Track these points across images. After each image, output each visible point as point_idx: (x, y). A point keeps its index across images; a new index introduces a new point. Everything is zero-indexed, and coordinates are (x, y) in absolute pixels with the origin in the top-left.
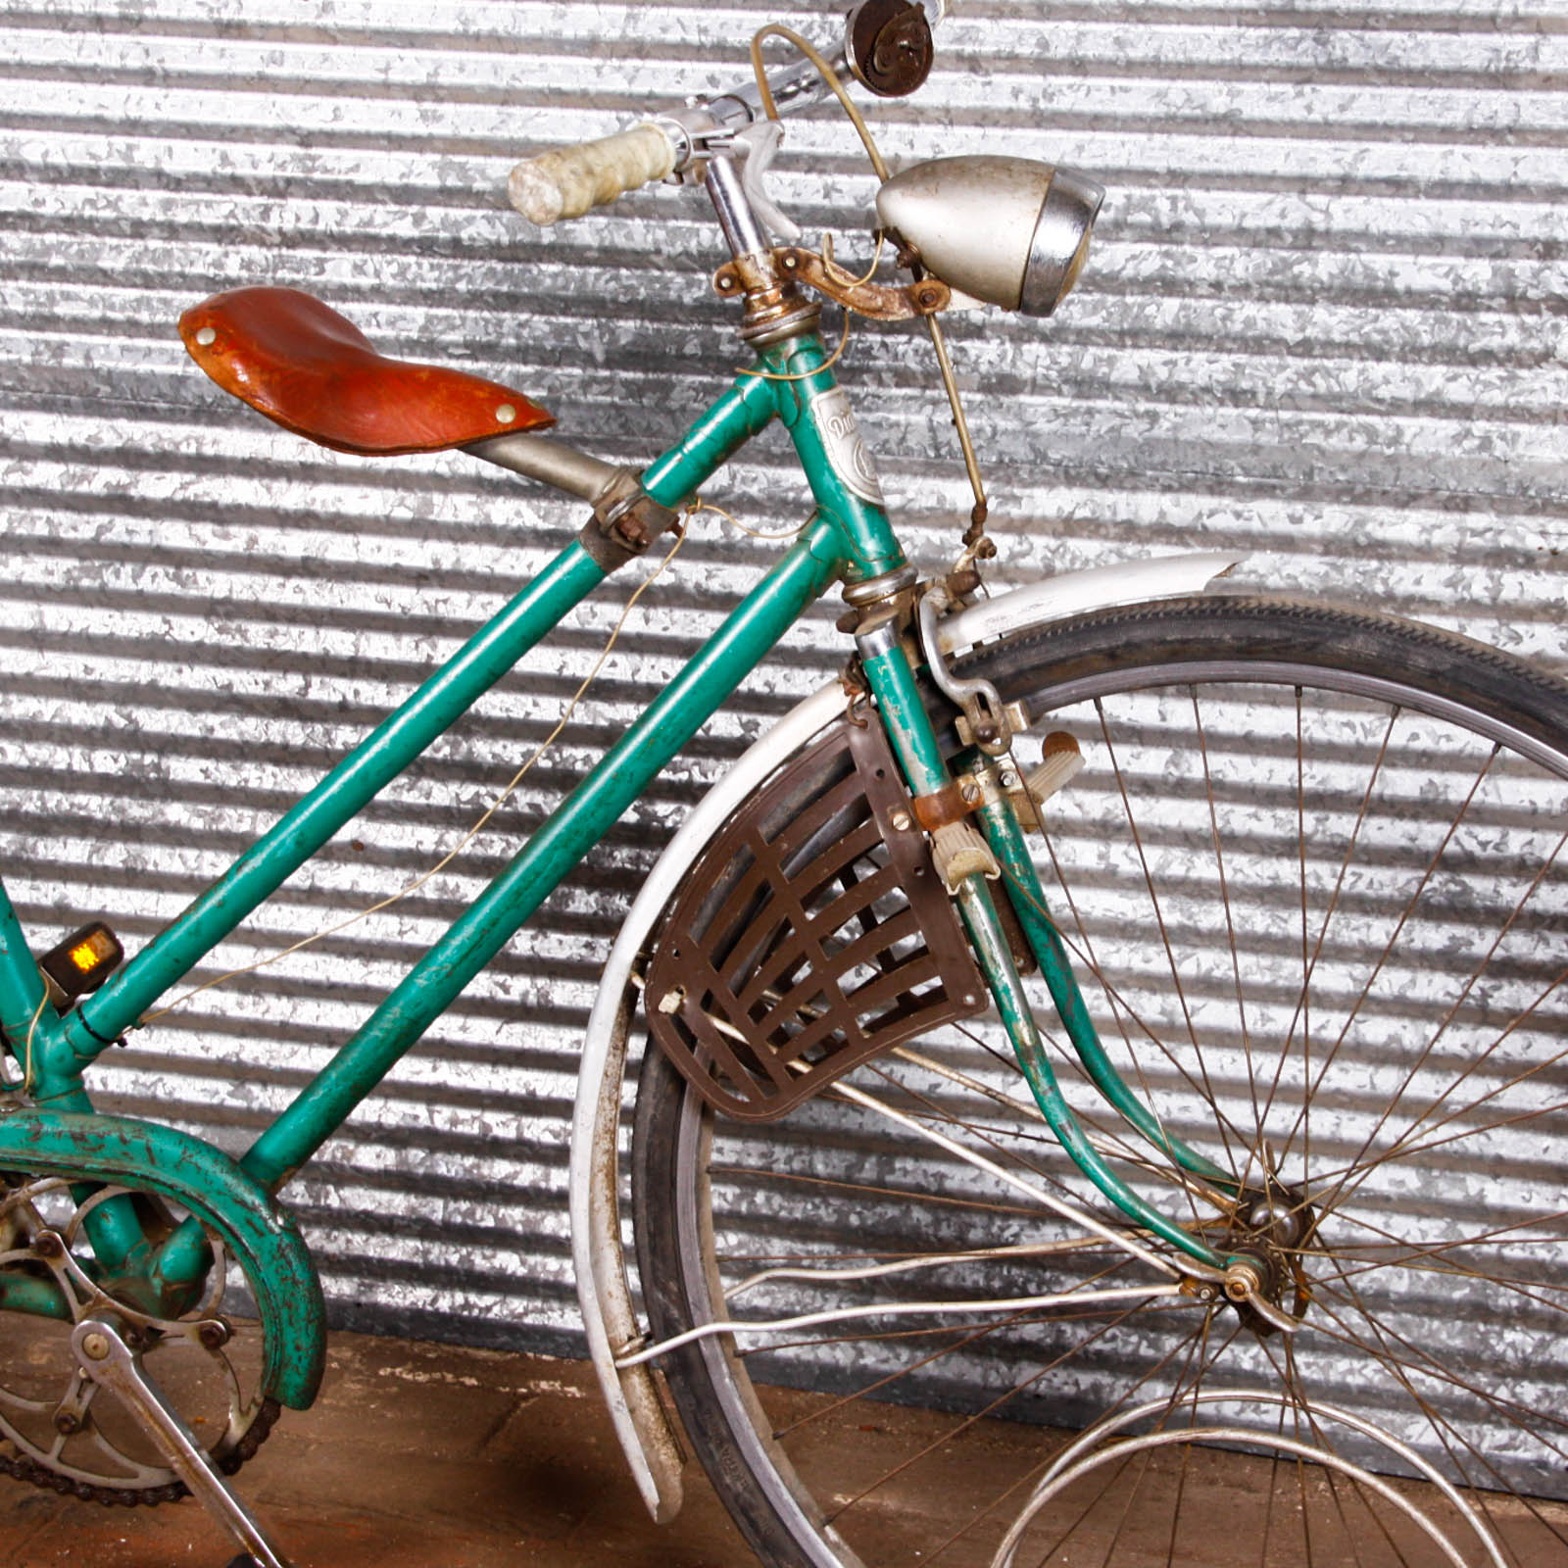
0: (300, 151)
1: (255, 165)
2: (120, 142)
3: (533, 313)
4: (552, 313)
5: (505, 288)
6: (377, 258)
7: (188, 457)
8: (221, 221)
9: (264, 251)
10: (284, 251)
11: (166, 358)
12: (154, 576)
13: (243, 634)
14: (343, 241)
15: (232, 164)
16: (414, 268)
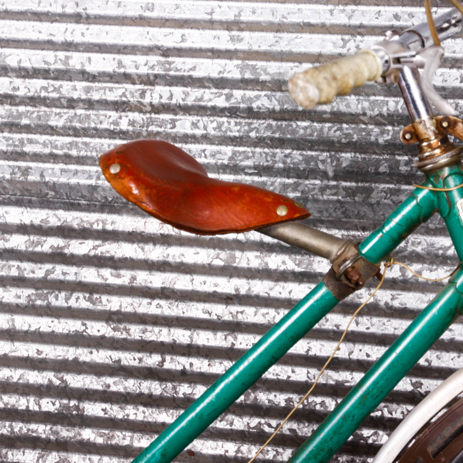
0: (162, 59)
1: (137, 67)
2: (61, 55)
3: (293, 149)
4: (304, 149)
5: (277, 135)
6: (205, 119)
7: (98, 231)
8: (118, 99)
9: (142, 115)
10: (153, 115)
11: (86, 176)
12: (78, 299)
13: (127, 331)
14: (186, 110)
15: (124, 67)
16: (226, 124)
